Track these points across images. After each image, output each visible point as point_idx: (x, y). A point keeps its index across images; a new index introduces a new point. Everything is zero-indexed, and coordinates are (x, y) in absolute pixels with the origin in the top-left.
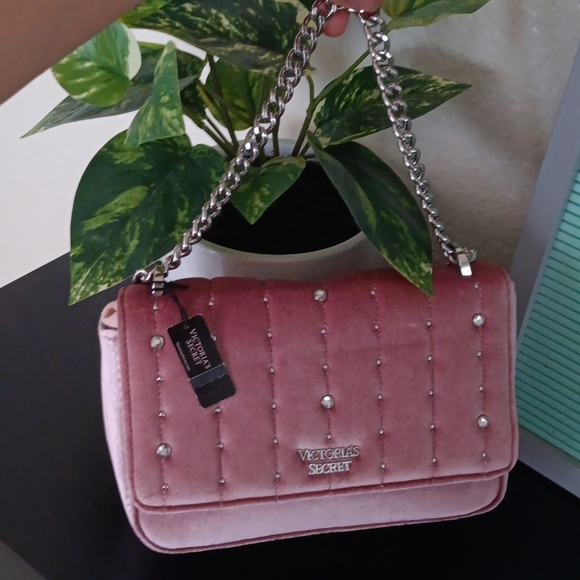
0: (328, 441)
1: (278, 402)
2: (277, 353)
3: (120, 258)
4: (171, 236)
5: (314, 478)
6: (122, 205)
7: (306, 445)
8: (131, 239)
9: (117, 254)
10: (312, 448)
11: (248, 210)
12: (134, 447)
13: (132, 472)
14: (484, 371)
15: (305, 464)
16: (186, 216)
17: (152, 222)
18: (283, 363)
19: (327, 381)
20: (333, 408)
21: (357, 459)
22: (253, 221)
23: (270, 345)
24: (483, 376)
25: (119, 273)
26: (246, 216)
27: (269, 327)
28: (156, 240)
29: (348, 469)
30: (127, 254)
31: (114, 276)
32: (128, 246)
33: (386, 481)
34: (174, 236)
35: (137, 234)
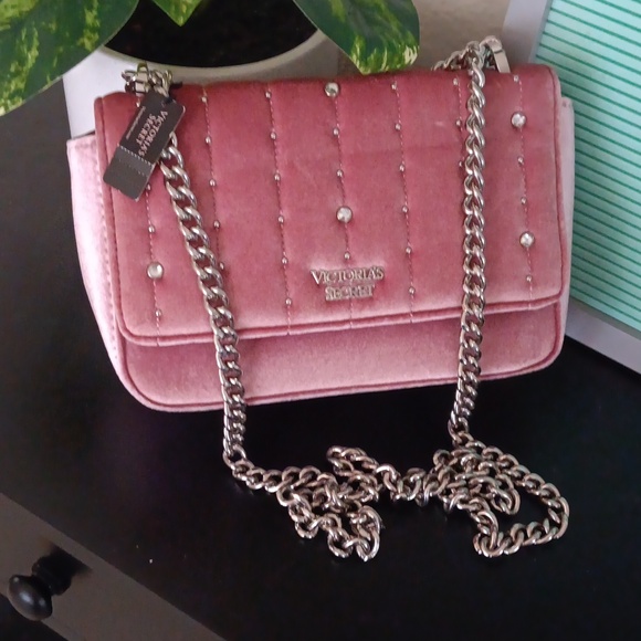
0: (346, 261)
1: (285, 215)
2: (282, 155)
3: (17, 73)
4: (79, 43)
5: (330, 305)
6: (13, 7)
7: (320, 266)
8: (29, 49)
9: (13, 69)
10: (327, 269)
11: (173, 8)
12: (120, 269)
13: (119, 297)
14: (525, 180)
15: (321, 287)
16: (96, 18)
17: (53, 27)
18: (291, 167)
19: (343, 191)
20: (351, 221)
21: (382, 282)
22: (181, 21)
23: (274, 147)
24: (526, 186)
25: (17, 92)
26: (172, 14)
27: (272, 126)
28: (61, 49)
29: (370, 294)
30: (25, 68)
31: (11, 97)
32: (26, 59)
33: (416, 309)
34: (83, 45)
35: (36, 43)
